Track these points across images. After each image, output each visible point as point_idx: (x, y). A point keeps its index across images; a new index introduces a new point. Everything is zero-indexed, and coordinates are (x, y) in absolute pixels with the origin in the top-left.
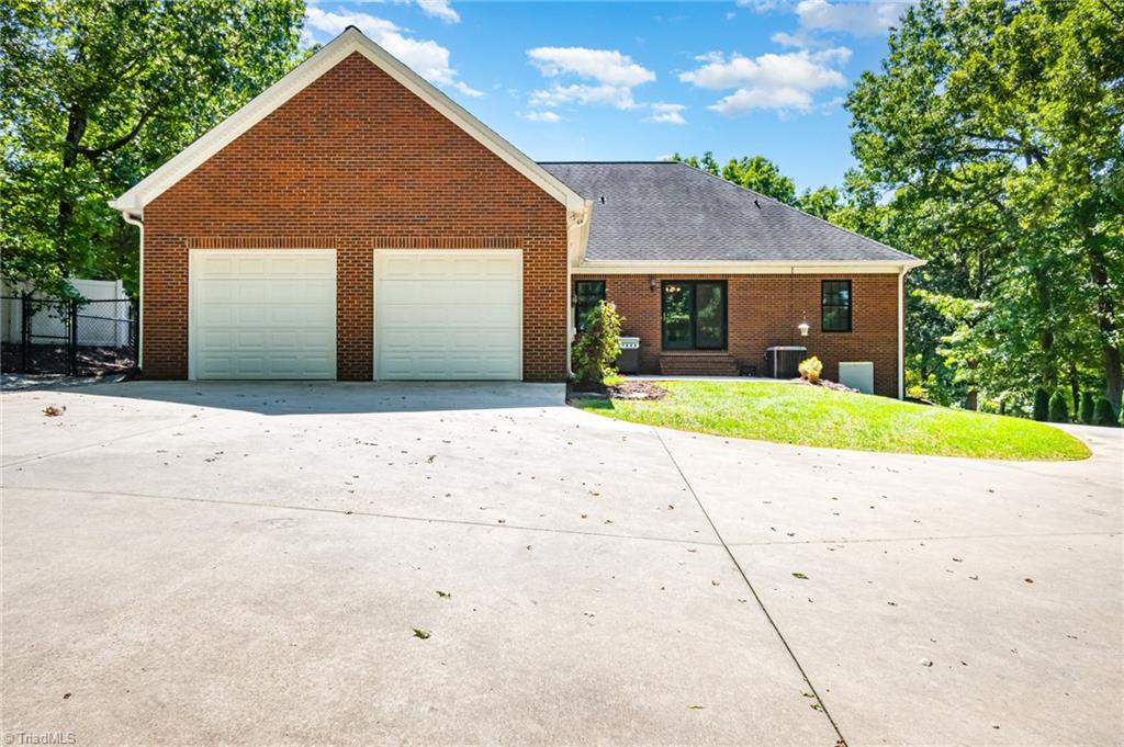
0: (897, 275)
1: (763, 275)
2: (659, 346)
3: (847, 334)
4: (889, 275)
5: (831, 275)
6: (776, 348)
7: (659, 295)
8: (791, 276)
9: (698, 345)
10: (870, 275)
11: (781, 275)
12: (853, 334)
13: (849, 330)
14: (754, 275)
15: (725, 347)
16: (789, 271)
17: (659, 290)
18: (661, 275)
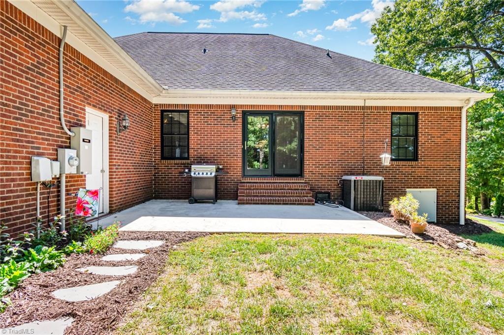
0: (460, 108)
1: (337, 107)
2: (240, 173)
3: (414, 163)
4: (453, 108)
5: (400, 108)
6: (353, 178)
7: (240, 125)
8: (363, 108)
9: (277, 172)
10: (436, 108)
11: (354, 107)
12: (420, 163)
13: (415, 158)
14: (329, 107)
15: (301, 174)
16: (360, 103)
17: (240, 120)
18: (242, 106)
